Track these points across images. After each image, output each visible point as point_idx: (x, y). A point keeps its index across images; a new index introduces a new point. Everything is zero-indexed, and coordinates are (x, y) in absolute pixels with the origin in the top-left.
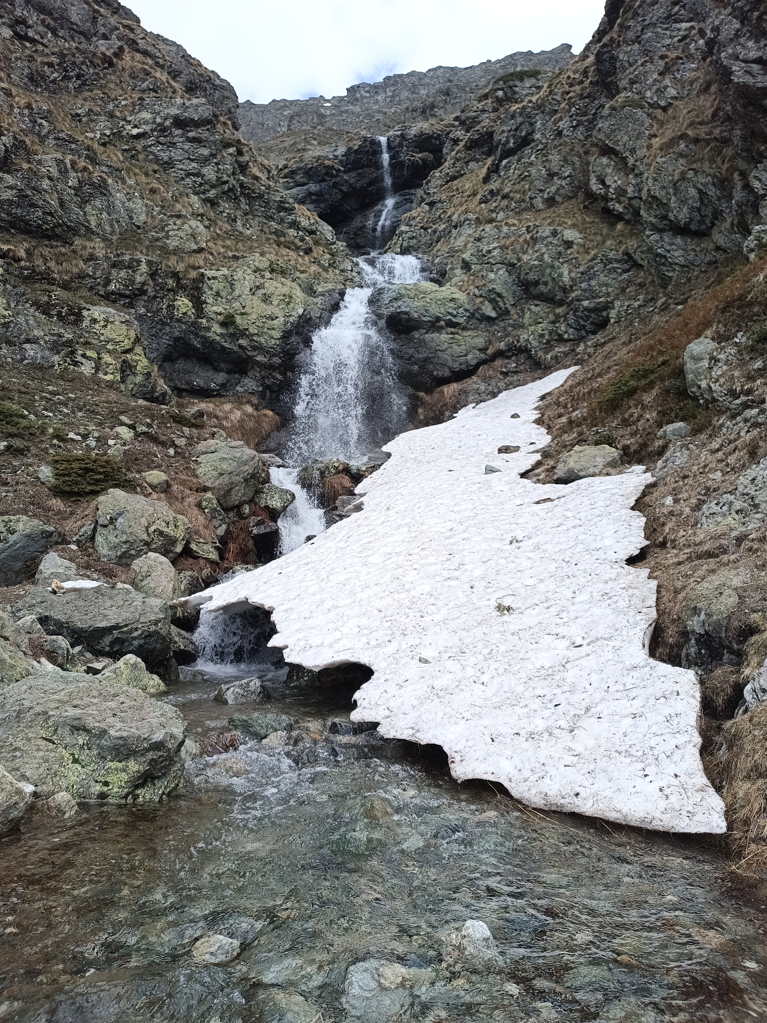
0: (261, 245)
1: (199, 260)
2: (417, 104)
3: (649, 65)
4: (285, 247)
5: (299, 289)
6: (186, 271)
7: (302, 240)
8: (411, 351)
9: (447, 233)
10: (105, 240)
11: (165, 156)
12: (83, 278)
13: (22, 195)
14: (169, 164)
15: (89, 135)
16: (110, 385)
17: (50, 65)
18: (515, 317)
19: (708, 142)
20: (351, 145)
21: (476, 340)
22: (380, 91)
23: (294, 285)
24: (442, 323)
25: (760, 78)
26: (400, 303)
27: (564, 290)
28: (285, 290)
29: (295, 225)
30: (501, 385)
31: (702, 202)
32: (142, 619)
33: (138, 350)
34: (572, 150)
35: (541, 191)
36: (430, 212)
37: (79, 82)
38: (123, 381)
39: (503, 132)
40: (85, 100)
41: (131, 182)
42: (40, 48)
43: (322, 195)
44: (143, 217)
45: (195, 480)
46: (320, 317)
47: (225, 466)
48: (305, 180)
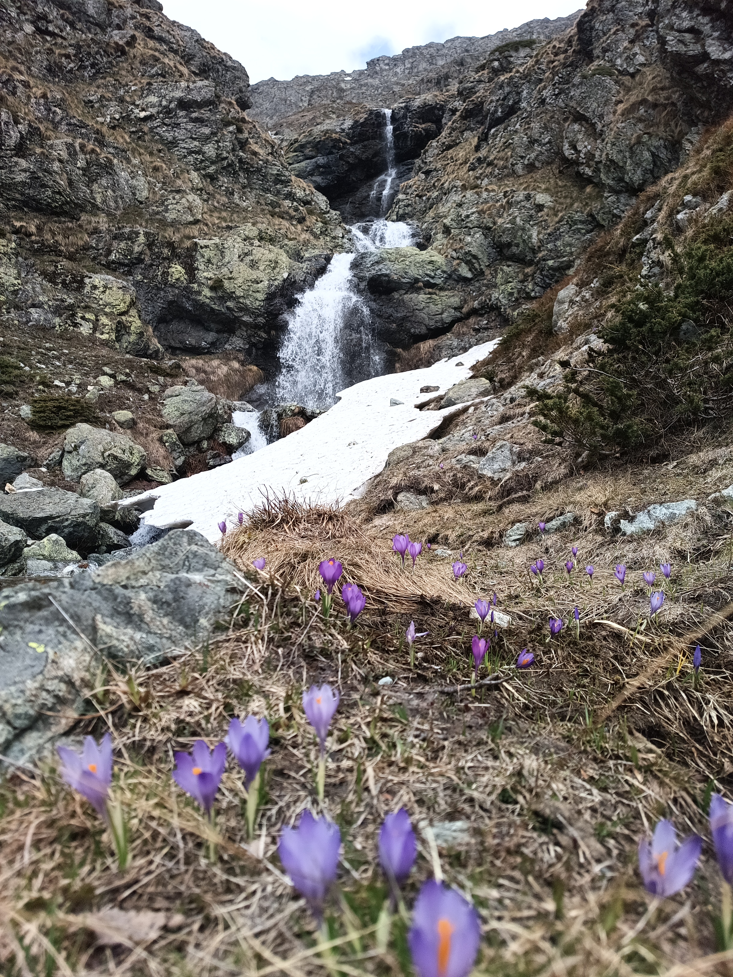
0: (257, 215)
1: (194, 230)
2: (433, 75)
3: (620, 33)
4: (279, 217)
5: (285, 255)
6: (181, 241)
7: (296, 210)
8: (390, 311)
9: (438, 200)
10: (109, 214)
11: (169, 136)
12: (87, 250)
13: (34, 177)
14: (173, 144)
15: (100, 119)
16: (105, 344)
17: (67, 56)
18: (489, 277)
19: (665, 106)
20: (357, 118)
21: (452, 300)
22: (399, 63)
23: (281, 251)
24: (421, 284)
25: (691, 47)
26: (381, 266)
27: (534, 251)
28: (272, 256)
29: (290, 196)
30: (473, 340)
31: (655, 164)
32: (73, 513)
33: (133, 312)
34: (552, 117)
35: (522, 157)
36: (425, 180)
37: (93, 71)
38: (118, 339)
39: (492, 101)
40: (98, 87)
41: (136, 161)
42: (59, 40)
43: (330, 167)
44: (145, 193)
45: (159, 419)
46: (304, 281)
47: (186, 407)
48: (313, 153)
